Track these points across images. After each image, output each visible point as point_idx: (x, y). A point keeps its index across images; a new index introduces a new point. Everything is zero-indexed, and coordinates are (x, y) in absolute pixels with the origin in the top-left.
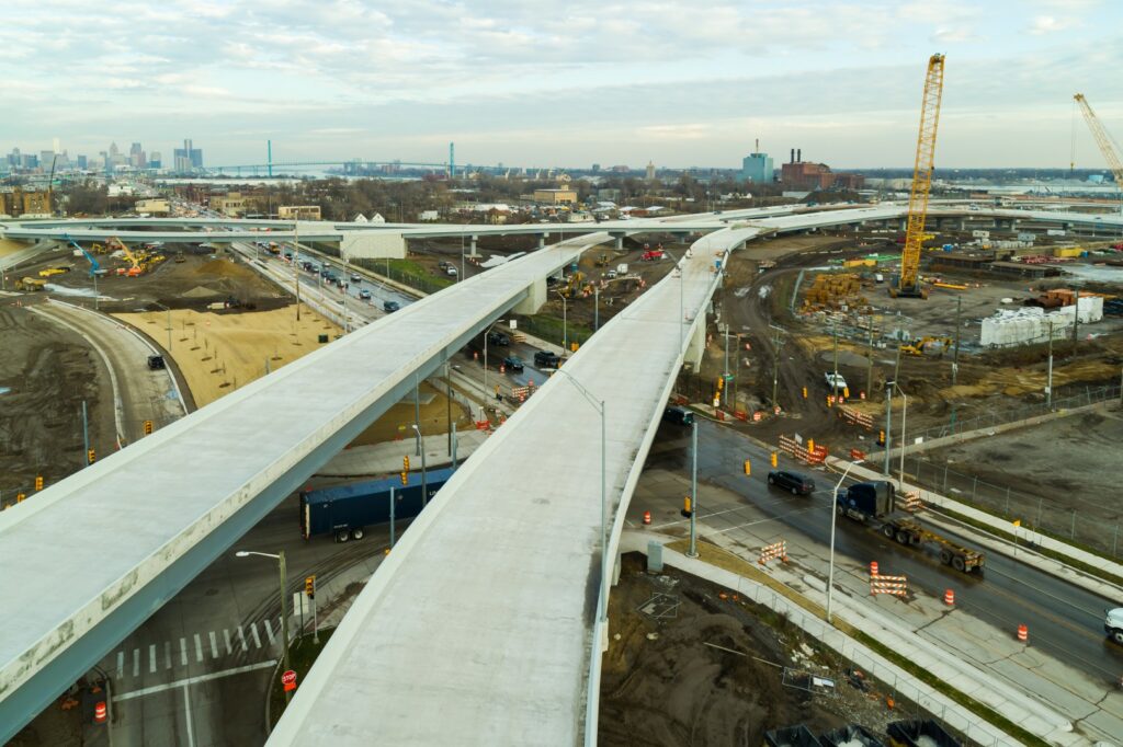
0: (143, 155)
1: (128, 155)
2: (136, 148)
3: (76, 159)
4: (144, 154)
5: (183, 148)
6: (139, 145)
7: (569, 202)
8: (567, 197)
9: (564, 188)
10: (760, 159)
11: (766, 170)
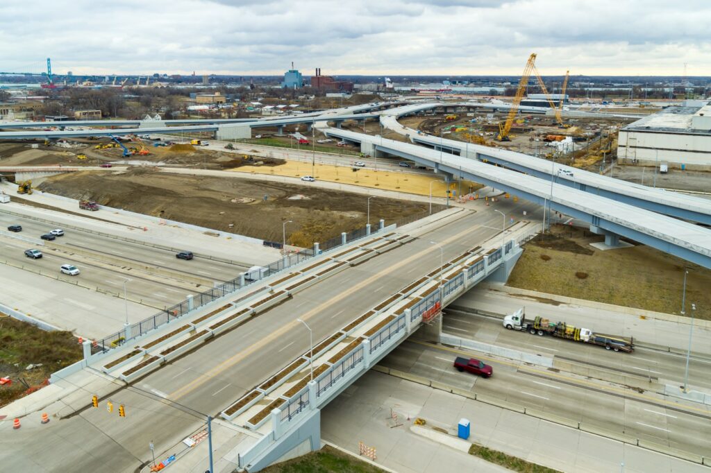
7: (221, 102)
8: (220, 99)
9: (217, 94)
10: (295, 74)
11: (298, 80)
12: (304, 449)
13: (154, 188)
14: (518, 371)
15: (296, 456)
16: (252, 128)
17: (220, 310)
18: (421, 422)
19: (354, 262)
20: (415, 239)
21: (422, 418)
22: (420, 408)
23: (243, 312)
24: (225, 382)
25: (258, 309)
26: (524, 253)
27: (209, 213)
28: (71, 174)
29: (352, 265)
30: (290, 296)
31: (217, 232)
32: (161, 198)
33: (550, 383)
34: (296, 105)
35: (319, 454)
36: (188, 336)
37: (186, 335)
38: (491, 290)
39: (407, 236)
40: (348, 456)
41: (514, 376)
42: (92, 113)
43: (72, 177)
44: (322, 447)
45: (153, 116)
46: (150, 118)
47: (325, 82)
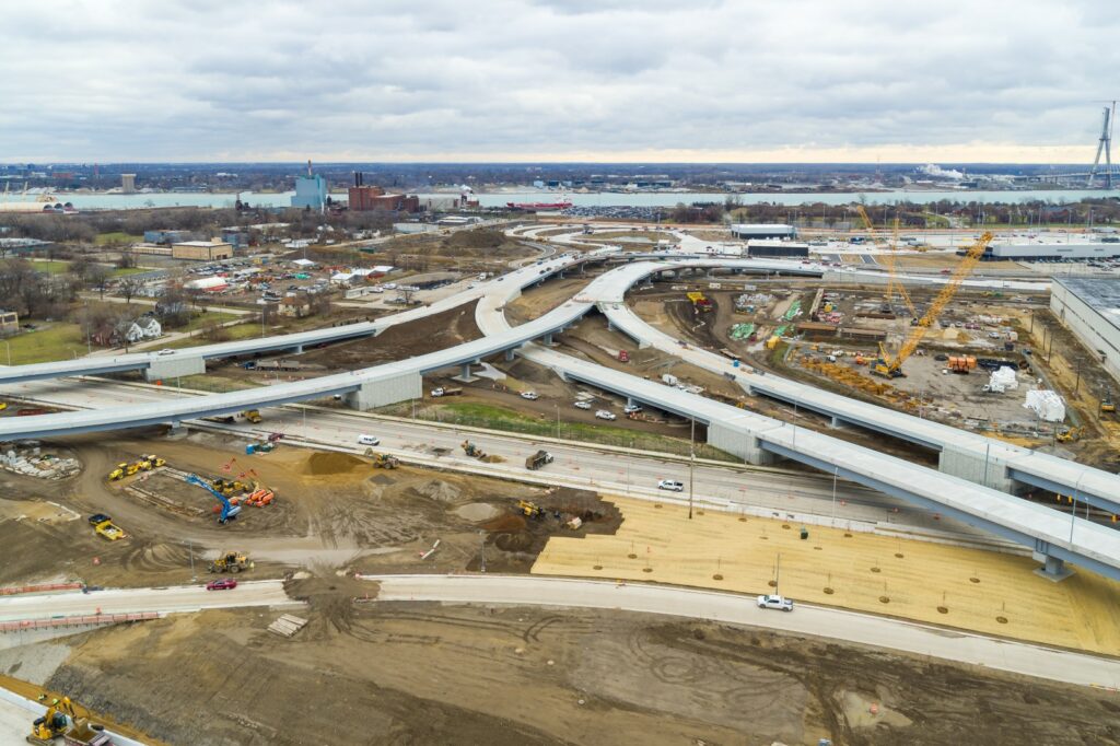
7: (225, 257)
8: (222, 251)
9: (216, 241)
10: (315, 181)
11: (320, 192)
16: (424, 379)
45: (144, 325)
46: (138, 331)
47: (372, 195)
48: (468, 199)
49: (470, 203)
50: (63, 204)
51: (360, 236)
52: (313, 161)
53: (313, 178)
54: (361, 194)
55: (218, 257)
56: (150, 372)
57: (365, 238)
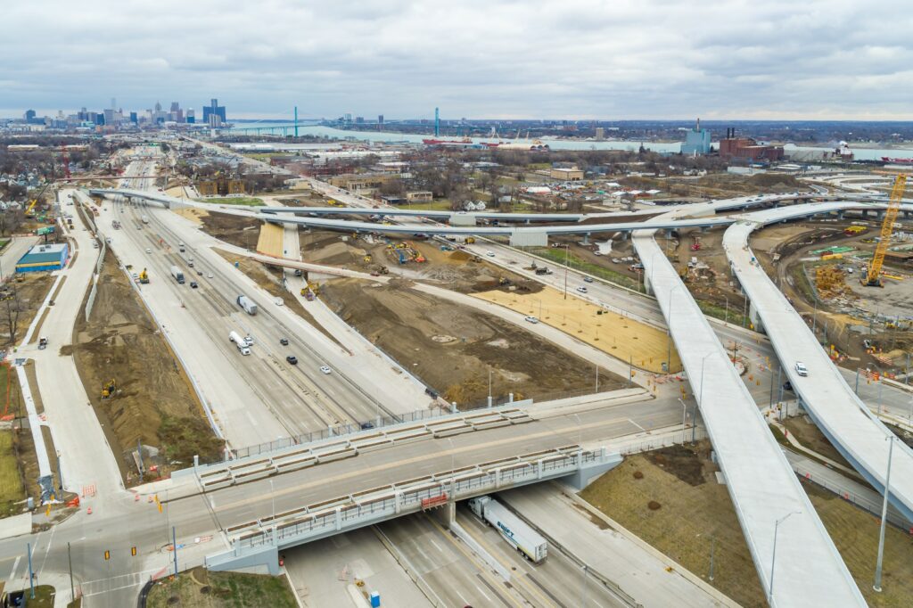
0: (180, 113)
1: (169, 112)
2: (175, 106)
3: (129, 115)
4: (181, 111)
5: (210, 106)
6: (178, 104)
7: (578, 179)
8: (576, 176)
9: (575, 169)
10: (701, 134)
11: (704, 143)
12: (262, 570)
13: (386, 310)
14: (479, 576)
15: (254, 572)
16: (549, 236)
17: (297, 453)
18: (360, 584)
19: (440, 434)
20: (534, 420)
21: (365, 582)
22: (372, 573)
23: (310, 459)
24: (250, 509)
25: (322, 460)
26: (623, 465)
27: (409, 347)
28: (344, 280)
29: (436, 437)
30: (357, 454)
31: (401, 369)
32: (385, 322)
33: (489, 594)
34: (656, 191)
35: (273, 578)
36: (264, 467)
37: (263, 466)
38: (563, 494)
39: (527, 416)
40: (289, 586)
41: (469, 578)
42: (423, 195)
43: (343, 283)
44: (281, 574)
45: (475, 203)
46: (471, 205)
47: (739, 146)
48: (842, 152)
49: (843, 156)
50: (543, 145)
51: (688, 173)
52: (701, 119)
53: (700, 132)
54: (730, 145)
55: (574, 179)
56: (450, 220)
57: (691, 175)
